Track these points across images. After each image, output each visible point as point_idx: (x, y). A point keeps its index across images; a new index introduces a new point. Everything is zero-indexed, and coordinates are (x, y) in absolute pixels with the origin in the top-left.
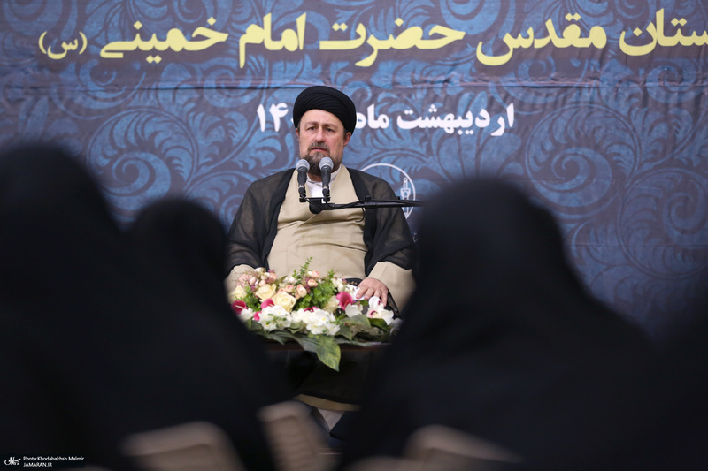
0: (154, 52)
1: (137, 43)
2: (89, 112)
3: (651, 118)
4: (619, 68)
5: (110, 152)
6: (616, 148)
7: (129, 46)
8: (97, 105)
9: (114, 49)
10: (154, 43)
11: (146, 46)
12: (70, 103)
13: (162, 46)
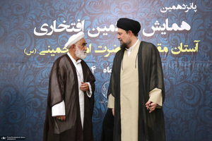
0: (53, 53)
1: (49, 51)
2: (36, 68)
3: (180, 70)
4: (171, 57)
5: (41, 79)
6: (171, 78)
7: (47, 52)
8: (38, 67)
9: (43, 53)
10: (53, 51)
11: (51, 52)
12: (31, 66)
13: (55, 52)
